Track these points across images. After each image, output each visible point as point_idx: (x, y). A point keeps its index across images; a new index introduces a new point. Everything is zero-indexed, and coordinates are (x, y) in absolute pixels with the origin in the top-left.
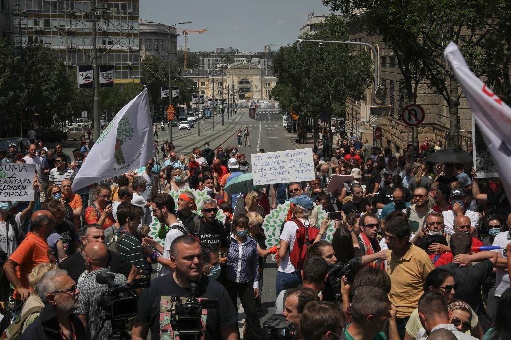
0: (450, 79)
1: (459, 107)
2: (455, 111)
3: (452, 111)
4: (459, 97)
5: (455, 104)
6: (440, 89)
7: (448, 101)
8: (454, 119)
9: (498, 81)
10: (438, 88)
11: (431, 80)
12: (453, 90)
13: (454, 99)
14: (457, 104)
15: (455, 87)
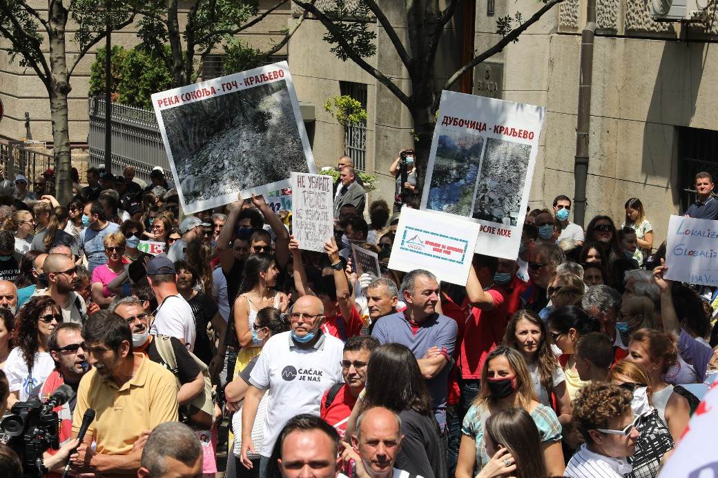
0: (51, 39)
1: (69, 95)
2: (63, 103)
3: (56, 102)
4: (68, 76)
5: (61, 88)
6: (31, 59)
7: (48, 81)
8: (59, 119)
9: (159, 45)
10: (26, 55)
11: (12, 38)
12: (56, 61)
13: (58, 78)
14: (66, 89)
15: (60, 55)
